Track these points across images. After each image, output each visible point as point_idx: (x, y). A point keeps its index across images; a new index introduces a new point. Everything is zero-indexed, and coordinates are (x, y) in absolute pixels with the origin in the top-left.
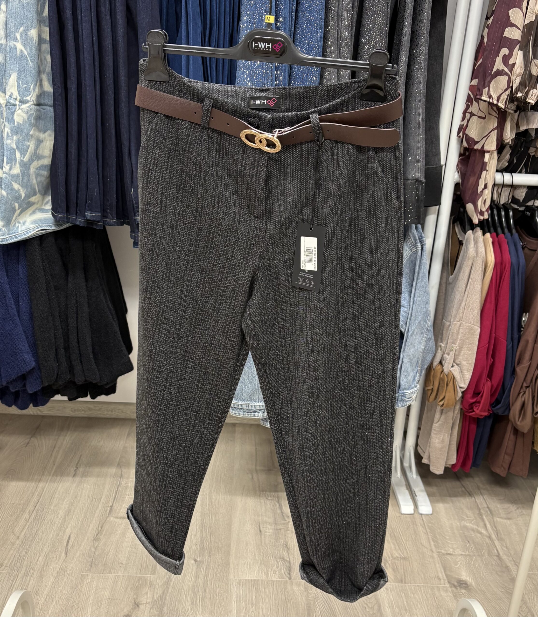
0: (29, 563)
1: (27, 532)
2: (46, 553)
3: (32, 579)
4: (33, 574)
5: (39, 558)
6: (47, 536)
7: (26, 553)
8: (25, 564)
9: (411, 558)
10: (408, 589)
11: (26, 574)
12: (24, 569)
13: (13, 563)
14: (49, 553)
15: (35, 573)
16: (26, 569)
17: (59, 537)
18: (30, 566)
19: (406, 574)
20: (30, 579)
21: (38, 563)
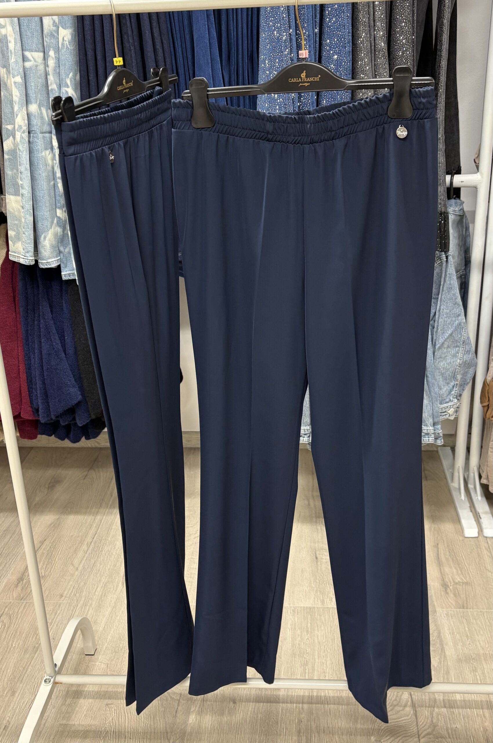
0: (87, 593)
1: (85, 564)
2: (103, 583)
3: (91, 609)
4: (91, 604)
5: (97, 588)
6: (104, 567)
7: (85, 584)
8: (83, 594)
9: (474, 583)
10: (470, 614)
11: (85, 605)
12: (83, 599)
13: (73, 594)
14: (106, 583)
15: (94, 603)
16: (85, 599)
17: (116, 568)
18: (88, 596)
19: (468, 599)
20: (89, 609)
21: (96, 593)
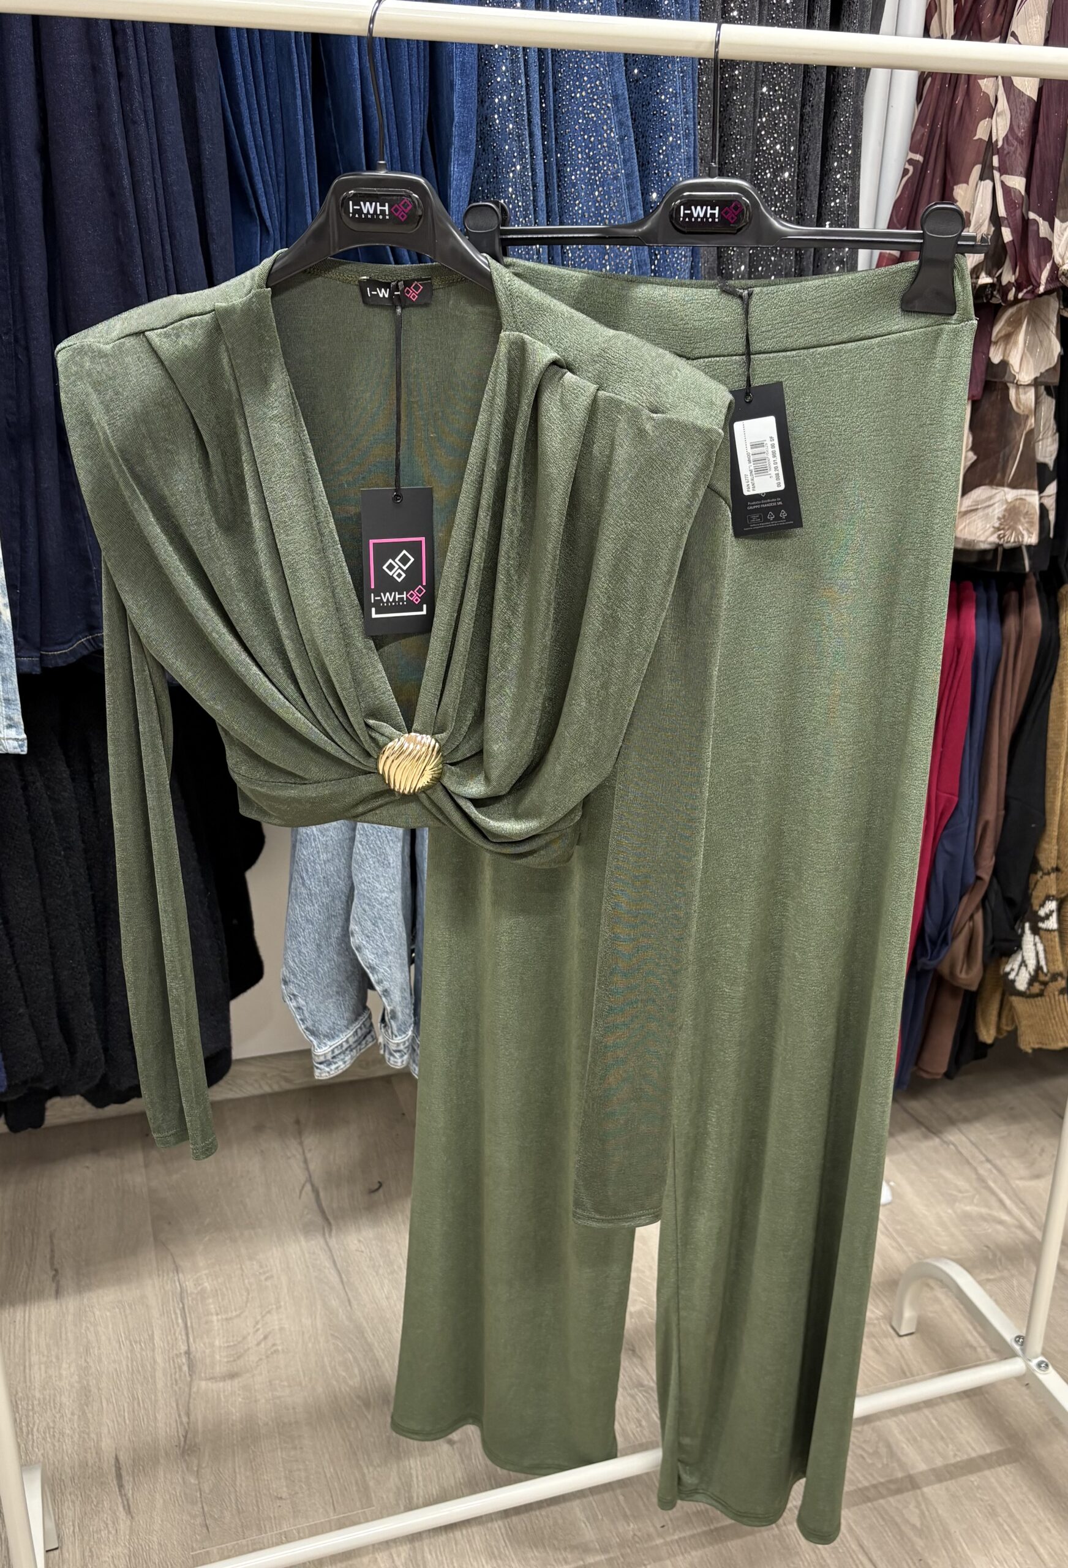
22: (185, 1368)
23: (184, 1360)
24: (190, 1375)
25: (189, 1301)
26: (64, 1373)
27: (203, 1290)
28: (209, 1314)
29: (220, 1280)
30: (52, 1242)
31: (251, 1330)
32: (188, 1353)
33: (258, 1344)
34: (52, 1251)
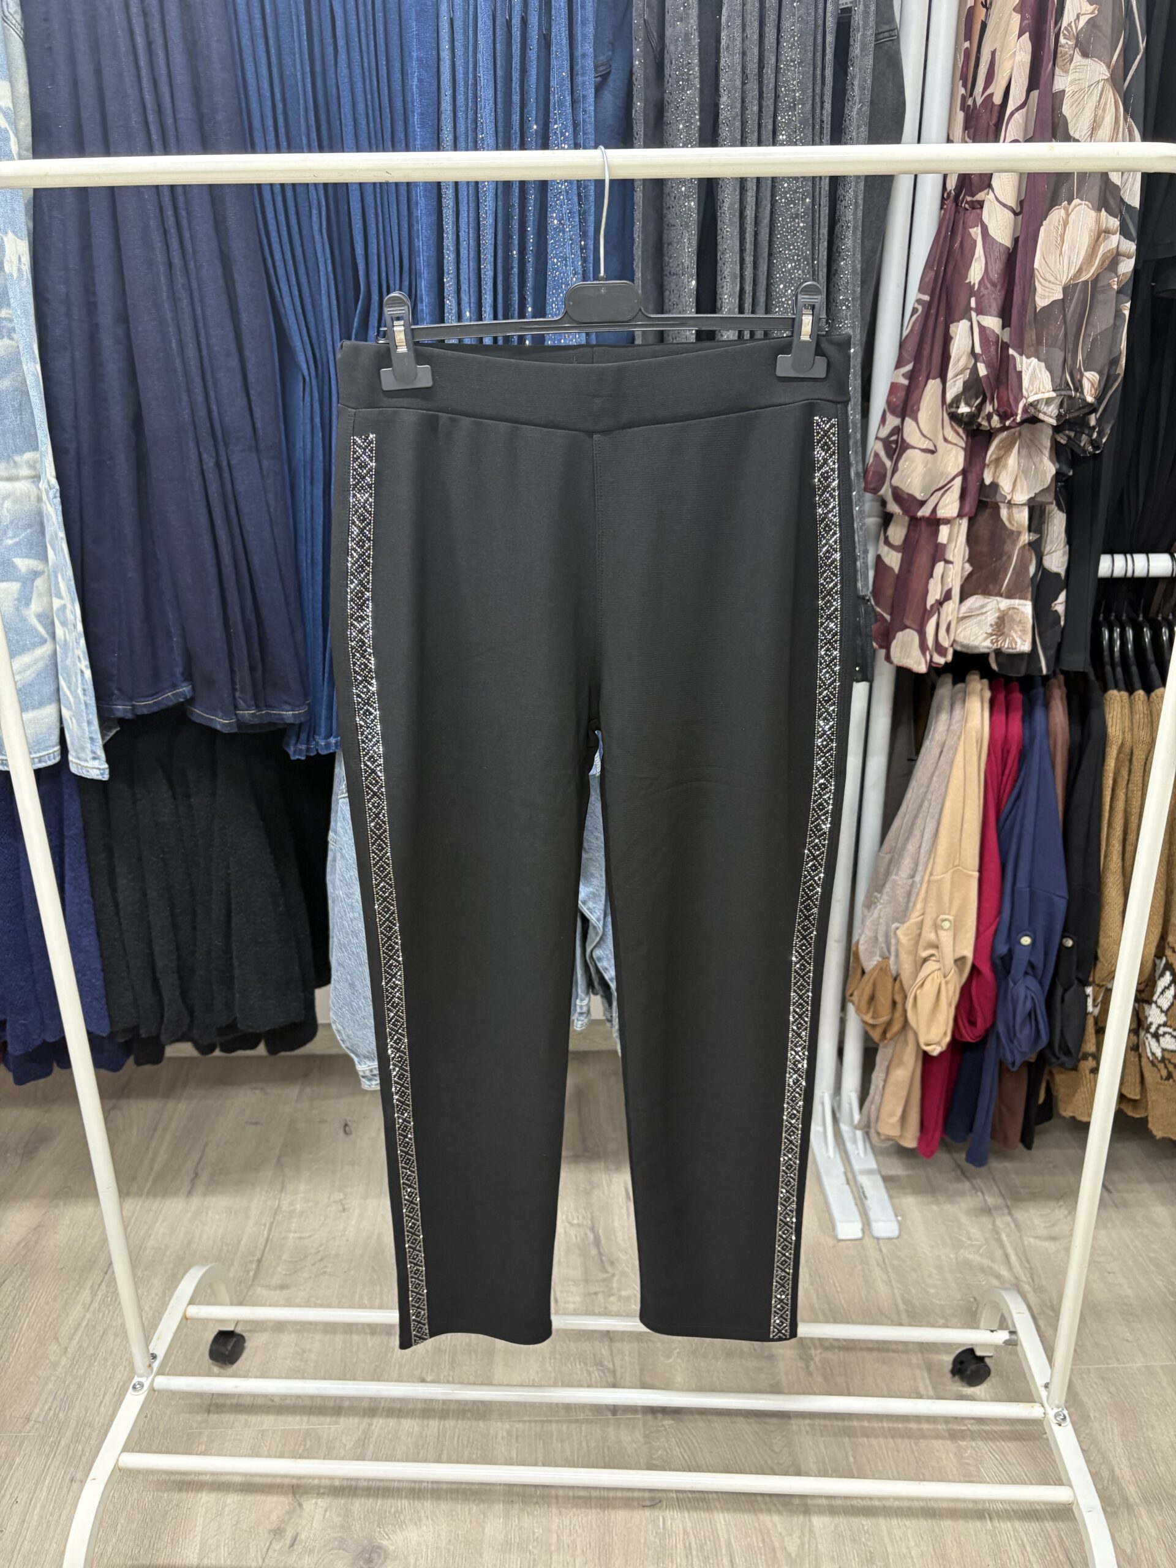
22: (252, 1274)
23: (254, 1266)
24: (253, 1281)
25: (279, 1218)
26: (165, 1260)
27: (294, 1211)
28: (289, 1231)
29: (310, 1204)
30: (204, 1151)
31: (313, 1251)
32: (259, 1261)
33: (313, 1264)
34: (201, 1157)
